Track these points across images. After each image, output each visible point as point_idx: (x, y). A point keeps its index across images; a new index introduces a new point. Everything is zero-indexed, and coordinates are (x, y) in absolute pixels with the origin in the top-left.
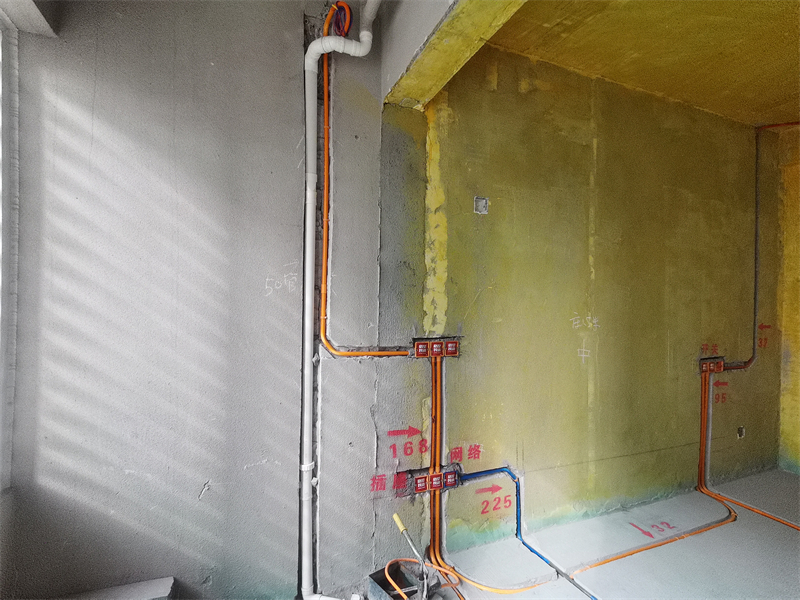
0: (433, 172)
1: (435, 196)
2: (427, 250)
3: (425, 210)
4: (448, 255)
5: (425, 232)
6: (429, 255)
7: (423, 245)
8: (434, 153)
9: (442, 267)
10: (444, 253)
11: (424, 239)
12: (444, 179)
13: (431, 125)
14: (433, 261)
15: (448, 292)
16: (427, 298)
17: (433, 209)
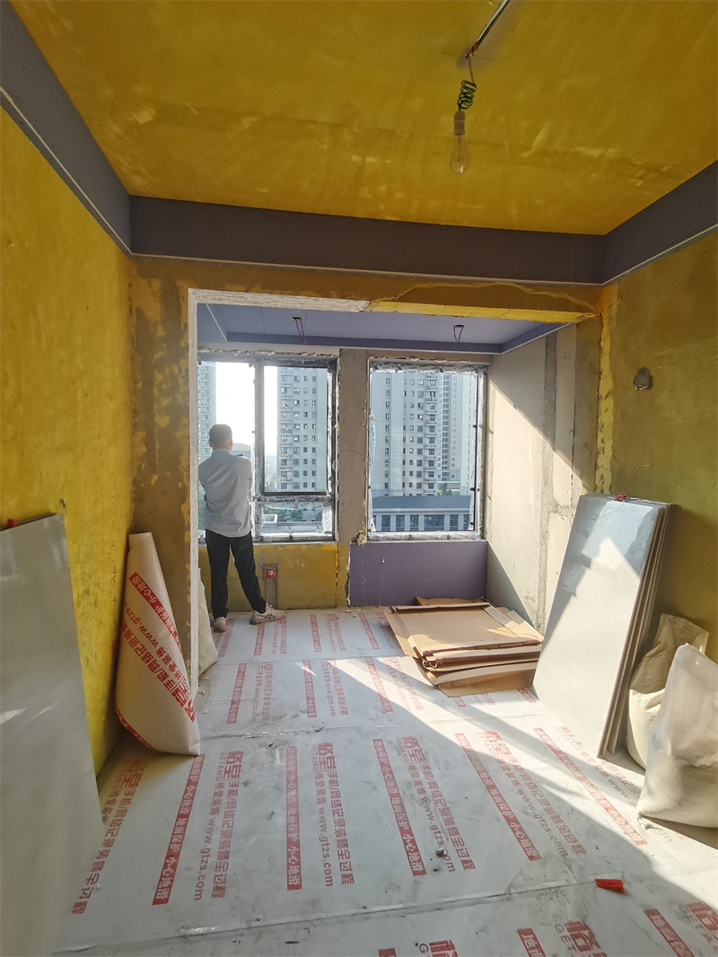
0: (605, 364)
1: (606, 385)
2: (599, 432)
3: (599, 398)
4: (613, 436)
5: (598, 417)
6: (600, 436)
7: (596, 427)
8: (606, 345)
9: (608, 446)
10: (610, 434)
11: (598, 423)
12: (613, 367)
13: (605, 322)
14: (603, 442)
15: (612, 470)
16: (598, 474)
17: (604, 397)
